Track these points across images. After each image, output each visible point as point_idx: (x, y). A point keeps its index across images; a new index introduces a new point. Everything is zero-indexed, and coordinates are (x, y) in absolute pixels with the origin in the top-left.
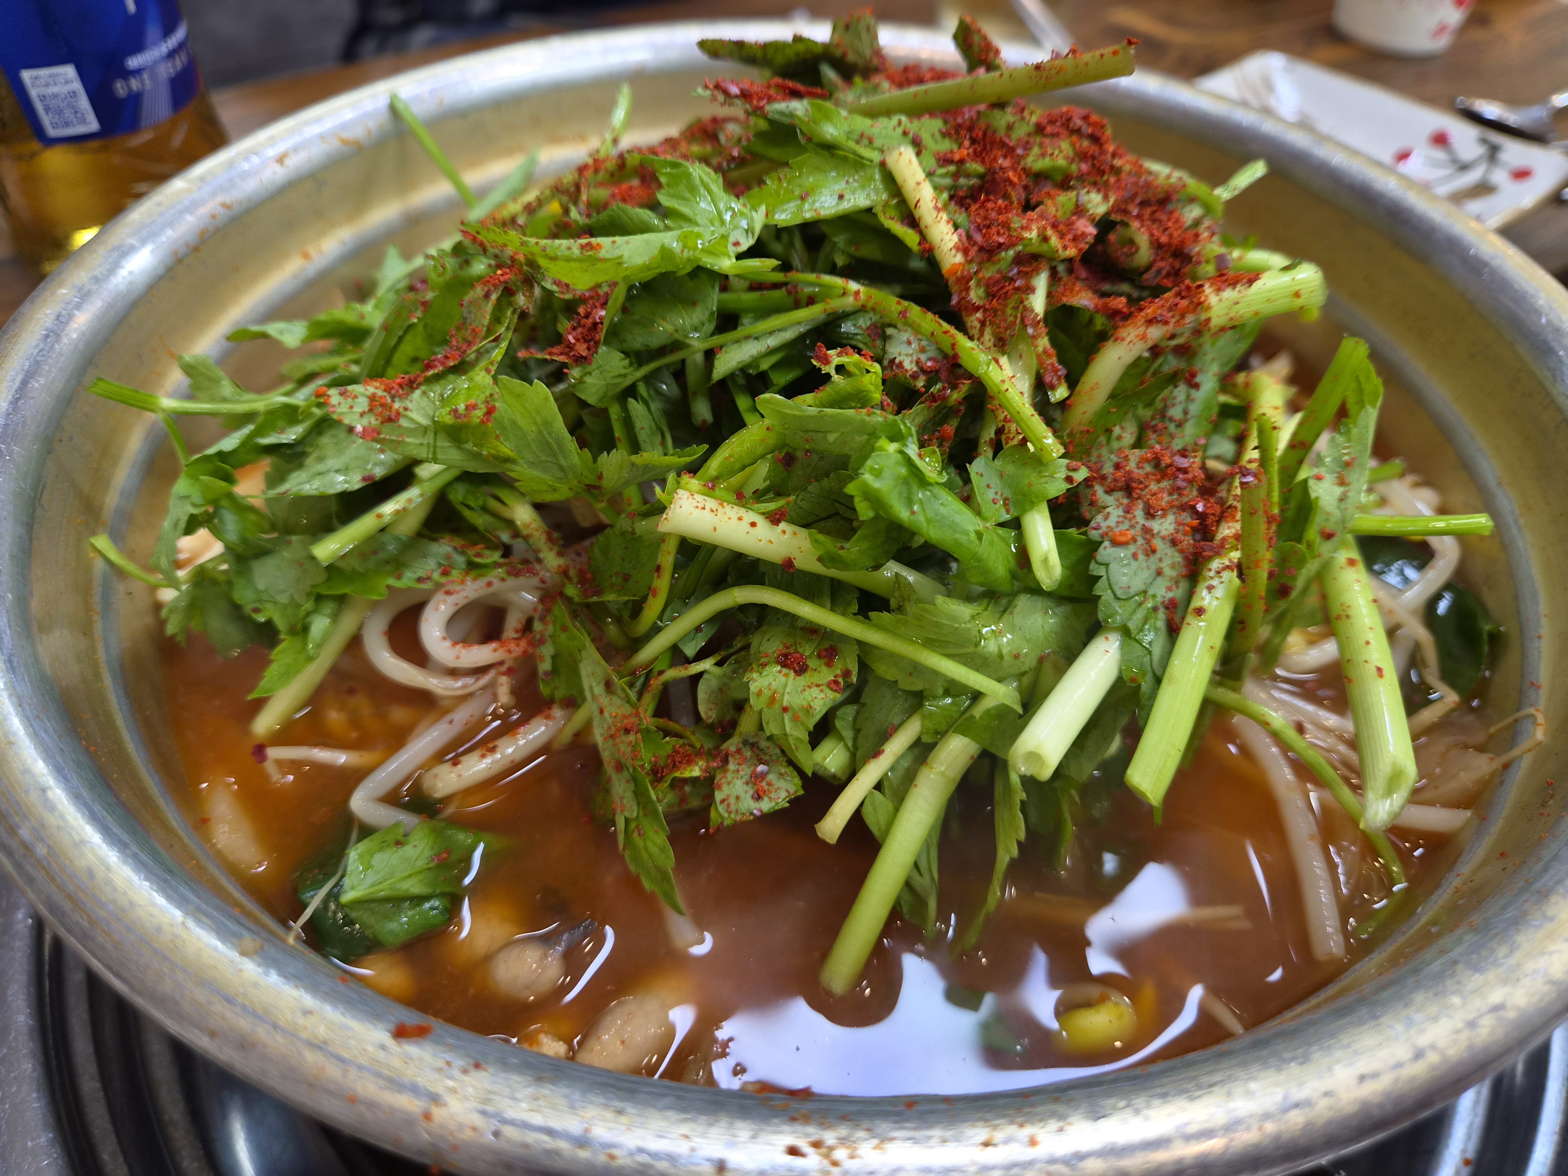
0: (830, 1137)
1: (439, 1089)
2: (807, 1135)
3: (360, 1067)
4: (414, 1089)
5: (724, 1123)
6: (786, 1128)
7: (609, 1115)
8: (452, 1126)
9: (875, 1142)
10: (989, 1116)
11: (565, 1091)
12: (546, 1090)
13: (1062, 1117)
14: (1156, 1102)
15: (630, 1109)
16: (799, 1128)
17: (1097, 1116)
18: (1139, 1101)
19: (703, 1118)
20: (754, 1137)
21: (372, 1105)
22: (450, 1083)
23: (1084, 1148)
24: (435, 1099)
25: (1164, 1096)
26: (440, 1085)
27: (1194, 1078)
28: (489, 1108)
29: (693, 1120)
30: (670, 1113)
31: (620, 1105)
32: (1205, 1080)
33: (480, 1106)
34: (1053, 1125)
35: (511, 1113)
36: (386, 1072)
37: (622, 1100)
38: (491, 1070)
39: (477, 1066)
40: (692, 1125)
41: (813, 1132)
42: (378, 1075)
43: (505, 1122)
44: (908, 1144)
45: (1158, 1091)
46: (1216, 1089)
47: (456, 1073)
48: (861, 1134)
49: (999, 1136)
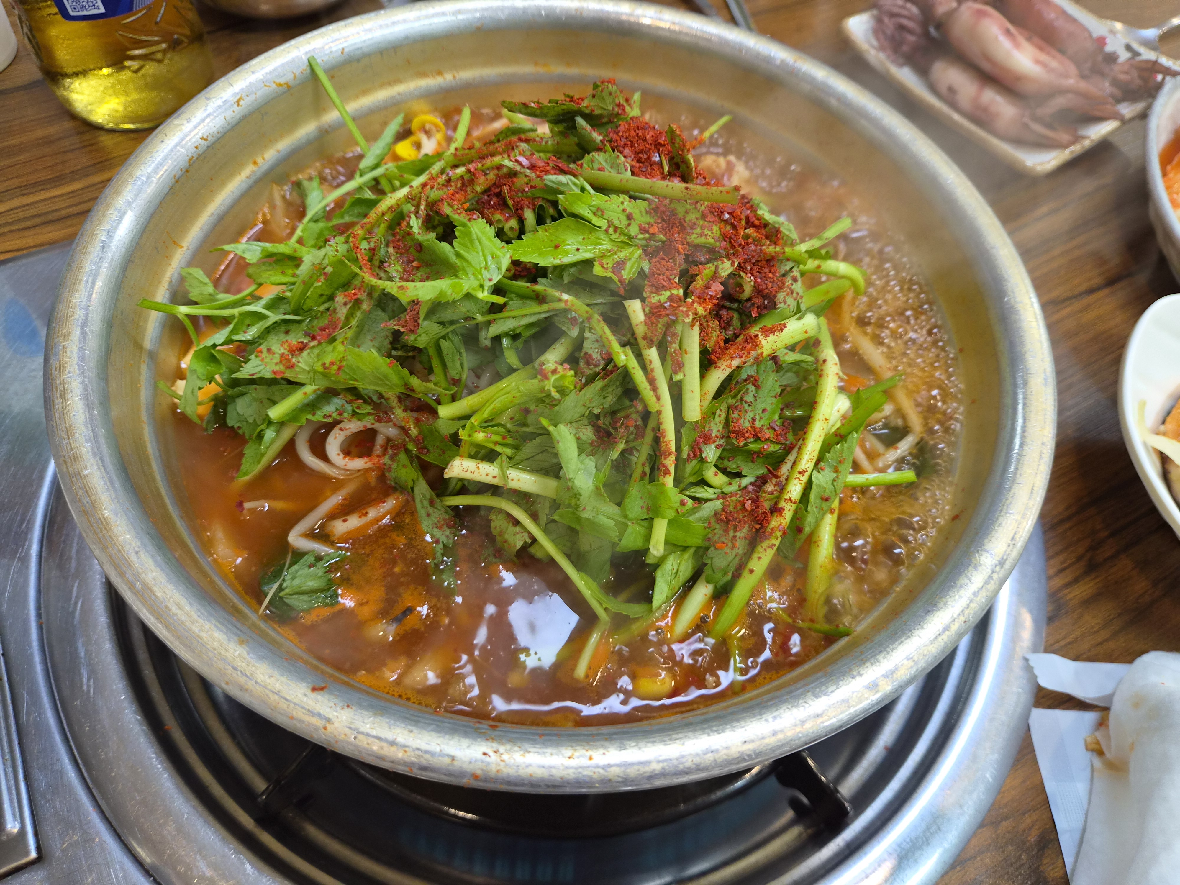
0: (502, 749)
1: (331, 716)
2: (492, 747)
3: (295, 704)
4: (319, 715)
5: (456, 738)
6: (484, 743)
7: (406, 732)
8: (336, 733)
9: (522, 753)
10: (574, 745)
11: (387, 720)
12: (378, 719)
13: (606, 748)
14: (649, 745)
15: (415, 730)
16: (489, 743)
17: (623, 748)
18: (642, 744)
19: (447, 737)
20: (468, 747)
21: (301, 721)
22: (335, 714)
23: (612, 762)
24: (329, 720)
25: (654, 742)
26: (331, 714)
27: (670, 735)
28: (353, 726)
29: (443, 737)
30: (433, 733)
31: (411, 728)
32: (675, 736)
33: (349, 725)
34: (601, 751)
35: (362, 729)
36: (306, 707)
37: (412, 725)
38: (354, 708)
39: (348, 706)
40: (442, 739)
41: (495, 745)
42: (303, 708)
43: (359, 732)
44: (536, 755)
45: (652, 740)
46: (677, 741)
47: (338, 709)
48: (516, 748)
49: (577, 754)
